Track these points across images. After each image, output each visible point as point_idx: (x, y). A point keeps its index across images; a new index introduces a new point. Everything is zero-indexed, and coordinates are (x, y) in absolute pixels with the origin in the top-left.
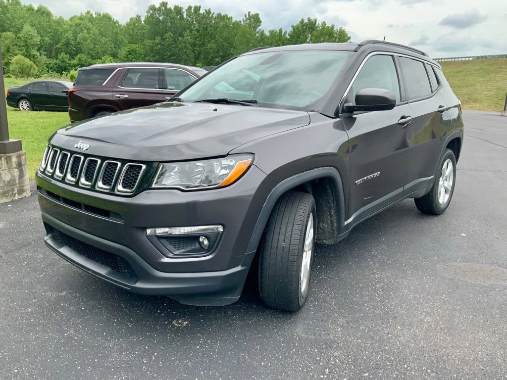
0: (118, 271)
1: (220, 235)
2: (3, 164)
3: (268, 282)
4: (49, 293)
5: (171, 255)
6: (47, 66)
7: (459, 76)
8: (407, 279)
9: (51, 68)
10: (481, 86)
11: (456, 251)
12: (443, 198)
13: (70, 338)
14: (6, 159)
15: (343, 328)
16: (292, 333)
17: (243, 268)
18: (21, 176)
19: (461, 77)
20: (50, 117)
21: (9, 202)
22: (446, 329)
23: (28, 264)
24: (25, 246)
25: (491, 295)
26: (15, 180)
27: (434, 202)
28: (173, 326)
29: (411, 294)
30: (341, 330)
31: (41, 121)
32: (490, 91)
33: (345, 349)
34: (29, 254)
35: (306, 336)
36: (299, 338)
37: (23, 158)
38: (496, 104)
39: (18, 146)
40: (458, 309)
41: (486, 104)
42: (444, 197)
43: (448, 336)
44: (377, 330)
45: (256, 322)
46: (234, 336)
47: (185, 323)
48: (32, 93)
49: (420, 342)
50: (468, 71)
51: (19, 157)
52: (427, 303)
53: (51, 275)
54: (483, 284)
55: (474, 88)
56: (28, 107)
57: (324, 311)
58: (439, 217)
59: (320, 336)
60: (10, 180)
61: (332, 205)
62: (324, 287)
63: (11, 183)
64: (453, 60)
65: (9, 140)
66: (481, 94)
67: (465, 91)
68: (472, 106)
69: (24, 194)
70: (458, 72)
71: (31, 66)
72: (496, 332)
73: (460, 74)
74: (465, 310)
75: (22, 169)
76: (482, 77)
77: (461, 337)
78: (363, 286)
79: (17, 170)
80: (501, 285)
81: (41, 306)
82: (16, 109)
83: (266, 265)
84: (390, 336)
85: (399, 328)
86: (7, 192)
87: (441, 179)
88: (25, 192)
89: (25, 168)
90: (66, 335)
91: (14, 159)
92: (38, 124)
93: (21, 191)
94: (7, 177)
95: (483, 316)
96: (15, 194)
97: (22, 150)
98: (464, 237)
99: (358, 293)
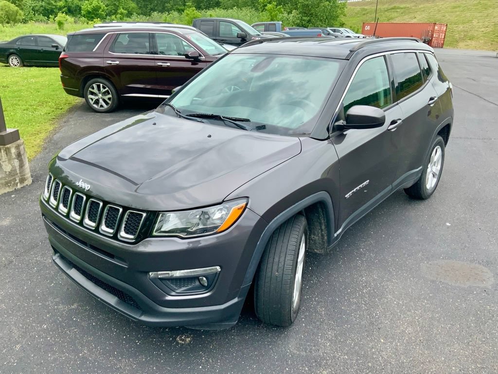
0: (125, 301)
1: (217, 275)
2: (3, 155)
3: (263, 307)
4: (61, 306)
5: (173, 293)
6: (33, 9)
7: (456, 12)
8: (392, 282)
9: (37, 11)
10: (478, 23)
11: (440, 246)
12: (430, 183)
13: (84, 359)
14: (6, 150)
15: (332, 343)
16: (286, 350)
17: (240, 299)
18: (22, 166)
19: (458, 13)
20: (42, 76)
21: (12, 191)
22: (425, 342)
23: (38, 271)
24: (33, 248)
25: (469, 300)
26: (15, 170)
27: (422, 188)
28: (177, 343)
29: (395, 301)
30: (329, 345)
31: (34, 81)
32: (487, 27)
33: (333, 367)
34: (38, 259)
35: (298, 353)
36: (291, 355)
37: (22, 147)
38: (492, 41)
39: (15, 136)
40: (438, 317)
41: (483, 41)
42: (432, 181)
43: (427, 350)
44: (362, 344)
45: (252, 337)
46: (232, 354)
47: (188, 340)
48: (21, 48)
49: (400, 358)
50: (465, 6)
51: (18, 147)
52: (409, 311)
53: (61, 284)
54: (463, 286)
55: (471, 24)
56: (18, 63)
57: (314, 323)
58: (426, 202)
59: (311, 352)
60: (11, 170)
61: (323, 221)
62: (315, 294)
63: (12, 173)
65: (6, 130)
66: (477, 31)
67: (462, 27)
68: (467, 43)
69: (26, 183)
70: (455, 7)
71: (17, 12)
72: (470, 343)
73: (457, 9)
74: (444, 318)
75: (22, 158)
76: (479, 13)
77: (438, 350)
78: (351, 292)
79: (17, 160)
80: (479, 287)
81: (55, 322)
82: (7, 65)
83: (261, 292)
84: (374, 350)
85: (382, 341)
86: (10, 182)
87: (429, 166)
88: (26, 180)
89: (24, 157)
90: (81, 355)
91: (13, 151)
92: (30, 86)
93: (22, 180)
94: (7, 168)
95: (460, 325)
96: (17, 183)
97: (19, 139)
98: (448, 227)
99: (346, 300)
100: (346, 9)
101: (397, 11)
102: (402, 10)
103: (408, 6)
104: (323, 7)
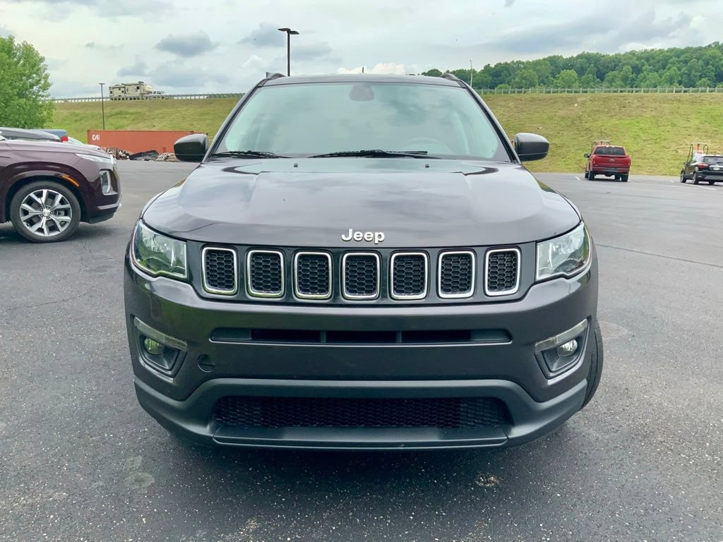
1: (585, 333)
5: (551, 374)
7: (205, 120)
19: (208, 121)
47: (493, 479)
64: (193, 98)
73: (206, 117)
100: (53, 110)
101: (125, 118)
102: (133, 116)
103: (139, 110)
104: (18, 107)
